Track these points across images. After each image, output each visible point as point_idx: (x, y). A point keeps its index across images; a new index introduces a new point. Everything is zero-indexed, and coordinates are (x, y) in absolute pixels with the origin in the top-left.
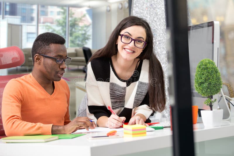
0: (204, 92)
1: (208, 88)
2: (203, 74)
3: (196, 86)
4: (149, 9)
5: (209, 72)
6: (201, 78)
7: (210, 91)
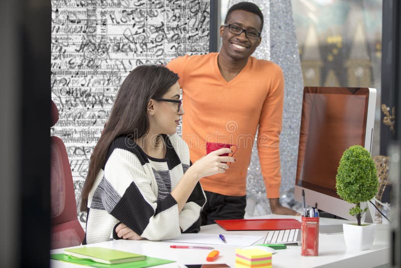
2: (353, 171)
6: (350, 176)
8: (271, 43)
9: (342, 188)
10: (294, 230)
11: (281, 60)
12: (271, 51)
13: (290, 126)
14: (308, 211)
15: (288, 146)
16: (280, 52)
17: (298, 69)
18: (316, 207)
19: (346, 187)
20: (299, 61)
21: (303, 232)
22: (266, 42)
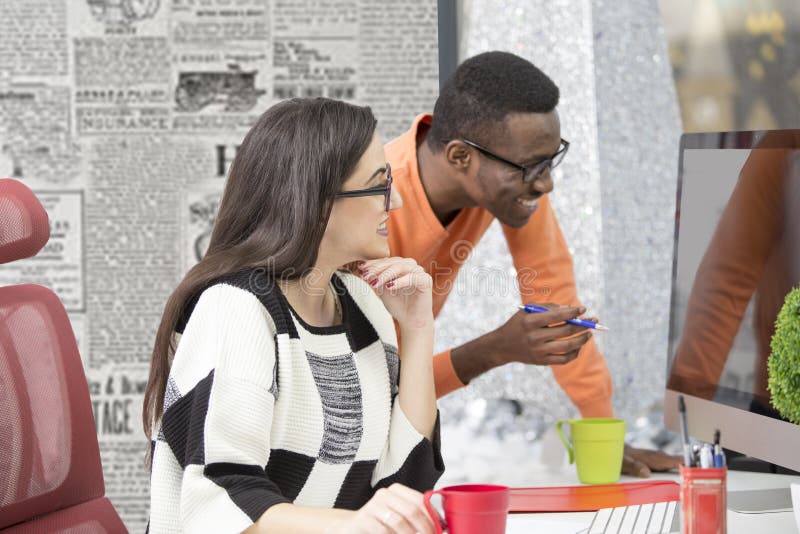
3: (777, 386)
8: (594, 27)
9: (785, 391)
10: (665, 503)
11: (620, 69)
12: (595, 47)
13: (650, 241)
14: (697, 453)
15: (646, 292)
16: (618, 49)
17: (665, 91)
18: (717, 442)
19: (796, 387)
20: (669, 70)
21: (686, 508)
22: (581, 24)
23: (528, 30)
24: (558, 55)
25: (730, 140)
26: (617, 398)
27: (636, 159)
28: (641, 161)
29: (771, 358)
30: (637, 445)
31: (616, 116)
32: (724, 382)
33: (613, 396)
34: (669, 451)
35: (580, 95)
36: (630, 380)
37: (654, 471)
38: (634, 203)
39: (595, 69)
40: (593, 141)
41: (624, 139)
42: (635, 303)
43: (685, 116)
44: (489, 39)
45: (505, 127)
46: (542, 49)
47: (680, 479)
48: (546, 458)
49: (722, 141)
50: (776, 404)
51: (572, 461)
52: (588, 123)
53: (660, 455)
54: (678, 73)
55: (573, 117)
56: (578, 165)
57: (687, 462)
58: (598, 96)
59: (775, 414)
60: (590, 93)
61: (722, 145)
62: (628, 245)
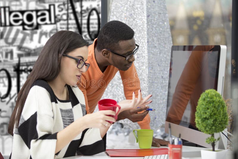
0: (207, 129)
1: (213, 125)
2: (208, 109)
3: (198, 121)
4: (129, 19)
5: (215, 107)
6: (206, 113)
7: (215, 129)
8: (147, 13)
9: (200, 122)
10: (164, 155)
11: (155, 26)
12: (147, 20)
13: (162, 77)
14: (174, 140)
15: (160, 92)
16: (154, 20)
17: (168, 33)
18: (180, 137)
19: (203, 121)
20: (169, 27)
21: (170, 156)
22: (143, 12)
23: (128, 14)
24: (137, 21)
25: (187, 48)
26: (151, 123)
27: (159, 52)
28: (160, 53)
29: (196, 113)
30: (156, 138)
31: (153, 40)
32: (183, 119)
33: (150, 123)
34: (166, 139)
35: (143, 33)
36: (155, 118)
37: (161, 145)
38: (158, 66)
39: (147, 26)
40: (146, 47)
41: (155, 47)
42: (157, 96)
43: (173, 40)
44: (116, 16)
45: (118, 45)
46: (132, 20)
47: (169, 148)
48: (130, 141)
49: (184, 48)
50: (197, 126)
51: (137, 142)
52: (145, 42)
53: (163, 141)
54: (172, 28)
55: (140, 40)
56: (142, 54)
57: (171, 143)
58: (148, 34)
59: (197, 129)
60: (145, 33)
61: (184, 50)
62: (156, 78)
